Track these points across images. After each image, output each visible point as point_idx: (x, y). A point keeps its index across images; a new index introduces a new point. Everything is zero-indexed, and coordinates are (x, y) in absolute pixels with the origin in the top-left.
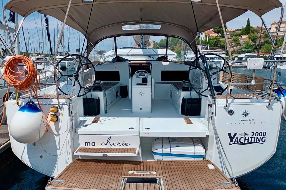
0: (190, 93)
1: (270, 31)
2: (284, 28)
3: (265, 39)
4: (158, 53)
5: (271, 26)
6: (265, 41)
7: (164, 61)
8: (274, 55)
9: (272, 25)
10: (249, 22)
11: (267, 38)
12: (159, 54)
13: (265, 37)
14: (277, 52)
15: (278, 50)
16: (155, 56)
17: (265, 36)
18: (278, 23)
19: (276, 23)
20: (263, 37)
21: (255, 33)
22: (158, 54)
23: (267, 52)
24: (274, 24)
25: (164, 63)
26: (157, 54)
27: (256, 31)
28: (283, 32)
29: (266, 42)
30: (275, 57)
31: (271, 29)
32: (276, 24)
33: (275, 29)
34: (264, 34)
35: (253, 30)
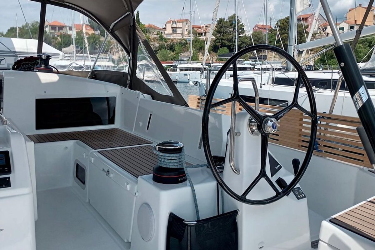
0: (193, 191)
1: (165, 32)
2: (181, 29)
3: (160, 42)
4: (14, 48)
5: (165, 25)
6: (160, 45)
7: (40, 71)
8: (177, 65)
9: (167, 24)
10: (139, 17)
11: (162, 41)
12: (17, 50)
13: (160, 40)
14: (180, 61)
15: (181, 58)
16: (5, 57)
17: (159, 38)
18: (173, 22)
19: (171, 21)
20: (158, 40)
21: (147, 33)
22: (15, 52)
23: (164, 61)
24: (169, 22)
25: (45, 77)
26: (10, 51)
27: (148, 30)
28: (180, 35)
29: (162, 46)
30: (179, 68)
31: (165, 28)
32: (171, 23)
33: (171, 30)
34: (159, 35)
35: (145, 29)
